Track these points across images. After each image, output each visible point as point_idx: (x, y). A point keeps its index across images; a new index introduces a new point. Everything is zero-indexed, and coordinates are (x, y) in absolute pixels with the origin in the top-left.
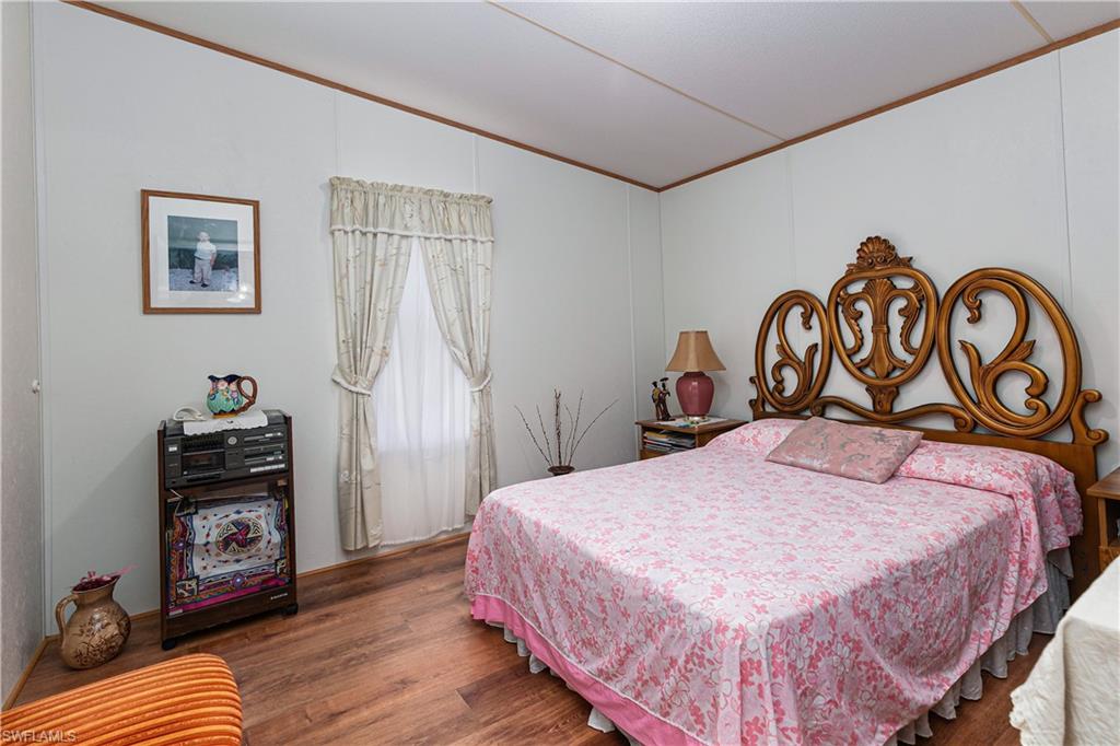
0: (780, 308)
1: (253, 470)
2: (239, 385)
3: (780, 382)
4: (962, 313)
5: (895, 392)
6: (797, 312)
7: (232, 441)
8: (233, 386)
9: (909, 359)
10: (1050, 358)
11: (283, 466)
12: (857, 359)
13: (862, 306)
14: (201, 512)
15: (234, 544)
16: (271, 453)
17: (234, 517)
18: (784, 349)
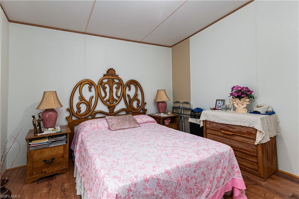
0: (80, 84)
3: (79, 109)
4: (127, 89)
5: (114, 107)
6: (87, 86)
9: (117, 99)
10: (140, 97)
12: (105, 100)
13: (106, 85)
18: (82, 98)
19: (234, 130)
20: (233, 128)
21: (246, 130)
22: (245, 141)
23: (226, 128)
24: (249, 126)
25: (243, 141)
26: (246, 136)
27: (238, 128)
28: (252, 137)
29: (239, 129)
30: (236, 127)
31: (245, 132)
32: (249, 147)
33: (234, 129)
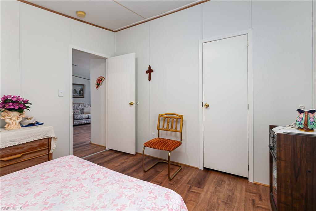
19: (23, 150)
20: (21, 148)
21: (38, 143)
22: (36, 156)
23: (10, 152)
24: (43, 137)
25: (34, 157)
26: (38, 150)
27: (28, 144)
28: (44, 148)
29: (29, 146)
30: (25, 145)
31: (36, 146)
32: (39, 160)
33: (23, 148)
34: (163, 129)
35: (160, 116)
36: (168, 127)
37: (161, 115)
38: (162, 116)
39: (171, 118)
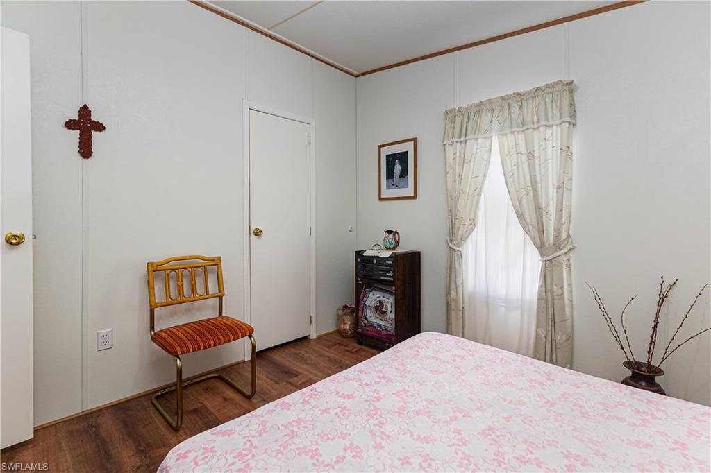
1: (382, 278)
2: (394, 235)
7: (375, 261)
8: (391, 236)
11: (392, 279)
14: (373, 292)
15: (383, 310)
16: (388, 272)
17: (381, 298)
34: (168, 303)
35: (155, 268)
36: (180, 292)
37: (158, 266)
38: (159, 268)
39: (186, 269)
